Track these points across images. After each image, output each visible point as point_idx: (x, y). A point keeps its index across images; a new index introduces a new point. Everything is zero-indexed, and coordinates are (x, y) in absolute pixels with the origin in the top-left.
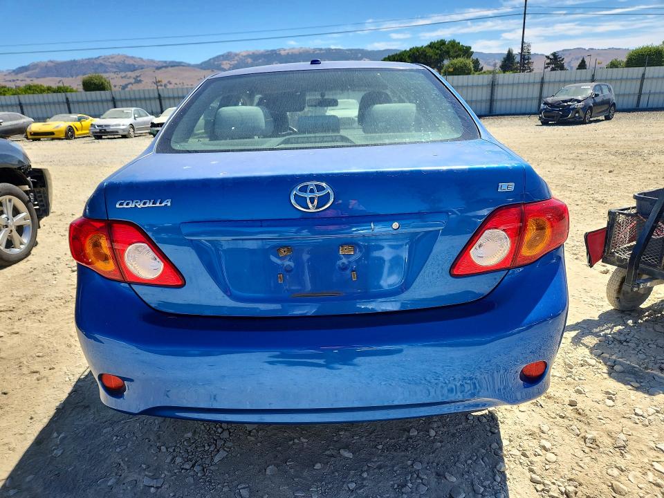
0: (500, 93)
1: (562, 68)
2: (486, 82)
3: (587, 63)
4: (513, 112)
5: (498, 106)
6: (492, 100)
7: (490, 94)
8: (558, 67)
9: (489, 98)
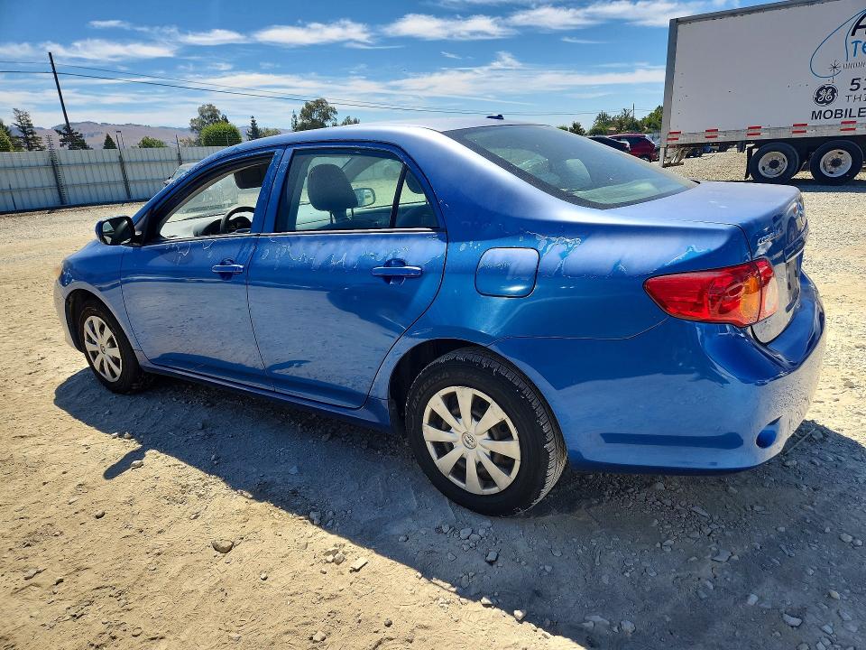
0: (68, 177)
1: (84, 146)
2: (41, 162)
3: (114, 140)
4: (109, 199)
5: (71, 194)
6: (59, 186)
7: (53, 178)
8: (78, 145)
9: (53, 183)
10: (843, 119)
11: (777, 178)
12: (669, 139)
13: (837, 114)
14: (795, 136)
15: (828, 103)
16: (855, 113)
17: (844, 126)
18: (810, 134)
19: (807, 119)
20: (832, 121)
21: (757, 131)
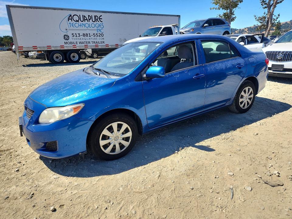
10: (73, 45)
11: (60, 62)
12: (19, 49)
13: (71, 43)
14: (62, 49)
15: (68, 40)
16: (75, 43)
17: (74, 47)
18: (65, 48)
19: (63, 44)
20: (70, 45)
21: (50, 47)
